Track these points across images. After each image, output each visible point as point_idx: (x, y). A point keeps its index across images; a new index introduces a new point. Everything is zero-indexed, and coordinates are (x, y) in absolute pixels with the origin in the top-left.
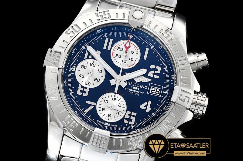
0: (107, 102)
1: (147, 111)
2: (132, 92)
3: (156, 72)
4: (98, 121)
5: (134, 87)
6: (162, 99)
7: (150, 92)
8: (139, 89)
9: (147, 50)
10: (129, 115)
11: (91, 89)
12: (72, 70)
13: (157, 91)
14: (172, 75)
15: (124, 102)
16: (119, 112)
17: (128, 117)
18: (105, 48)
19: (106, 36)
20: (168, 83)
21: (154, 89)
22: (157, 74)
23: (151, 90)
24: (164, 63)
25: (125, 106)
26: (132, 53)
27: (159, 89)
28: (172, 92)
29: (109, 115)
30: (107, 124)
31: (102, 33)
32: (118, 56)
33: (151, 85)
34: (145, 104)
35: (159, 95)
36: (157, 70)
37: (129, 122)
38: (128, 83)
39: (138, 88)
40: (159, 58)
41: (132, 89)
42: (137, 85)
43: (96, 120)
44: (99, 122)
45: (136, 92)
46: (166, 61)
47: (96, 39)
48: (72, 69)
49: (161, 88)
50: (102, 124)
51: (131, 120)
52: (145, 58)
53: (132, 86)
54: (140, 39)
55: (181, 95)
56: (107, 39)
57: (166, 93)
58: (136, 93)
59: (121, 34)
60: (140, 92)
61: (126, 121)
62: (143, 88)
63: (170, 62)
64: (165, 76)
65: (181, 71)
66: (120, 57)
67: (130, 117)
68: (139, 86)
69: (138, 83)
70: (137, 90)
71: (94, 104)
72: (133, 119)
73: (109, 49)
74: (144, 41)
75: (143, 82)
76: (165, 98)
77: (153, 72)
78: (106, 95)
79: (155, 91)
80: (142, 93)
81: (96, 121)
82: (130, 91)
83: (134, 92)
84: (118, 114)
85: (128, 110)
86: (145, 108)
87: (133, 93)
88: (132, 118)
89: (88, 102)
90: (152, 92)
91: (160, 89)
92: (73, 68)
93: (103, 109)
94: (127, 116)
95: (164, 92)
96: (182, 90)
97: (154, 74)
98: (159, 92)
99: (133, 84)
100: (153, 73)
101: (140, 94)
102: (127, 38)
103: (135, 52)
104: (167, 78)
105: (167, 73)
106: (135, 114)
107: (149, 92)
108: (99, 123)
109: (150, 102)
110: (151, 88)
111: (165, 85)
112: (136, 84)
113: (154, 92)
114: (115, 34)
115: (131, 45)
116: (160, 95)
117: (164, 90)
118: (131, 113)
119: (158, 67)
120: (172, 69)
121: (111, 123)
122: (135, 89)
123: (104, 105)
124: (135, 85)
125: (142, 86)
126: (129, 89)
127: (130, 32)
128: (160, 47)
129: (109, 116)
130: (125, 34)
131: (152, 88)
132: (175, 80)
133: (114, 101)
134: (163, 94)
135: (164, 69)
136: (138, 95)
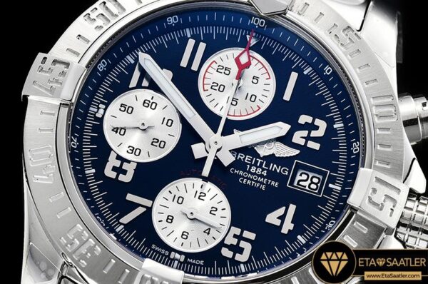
0: (180, 200)
1: (285, 230)
2: (248, 178)
3: (314, 134)
4: (153, 247)
5: (253, 169)
6: (324, 202)
7: (295, 184)
8: (265, 174)
9: (294, 76)
10: (235, 236)
11: (140, 166)
12: (95, 115)
13: (312, 183)
14: (354, 142)
15: (226, 204)
16: (210, 229)
17: (235, 242)
18: (184, 63)
19: (189, 36)
20: (342, 163)
21: (304, 177)
22: (315, 139)
23: (298, 178)
24: (335, 113)
25: (228, 213)
26: (255, 81)
27: (319, 179)
28: (352, 185)
29: (185, 235)
30: (177, 256)
31: (179, 27)
32: (217, 88)
33: (299, 167)
34: (281, 211)
35: (317, 191)
36: (317, 128)
37: (234, 256)
38: (239, 156)
39: (263, 170)
40: (322, 99)
41: (249, 172)
42: (262, 163)
43: (148, 245)
44: (158, 249)
45: (257, 182)
46: (340, 107)
47: (164, 40)
48: (96, 110)
49: (324, 174)
50: (163, 255)
51: (241, 251)
52: (287, 96)
53: (248, 164)
54: (277, 48)
55: (374, 190)
56: (191, 43)
57: (337, 188)
58: (259, 182)
59: (227, 32)
60: (267, 182)
61: (226, 253)
62: (278, 171)
63: (352, 110)
64: (336, 145)
65: (378, 132)
66: (221, 89)
67: (238, 243)
68: (268, 165)
69: (265, 158)
70: (261, 176)
71: (148, 203)
72: (247, 247)
73: (195, 67)
74: (288, 54)
75: (277, 156)
76: (332, 200)
77: (305, 133)
78: (180, 183)
79: (309, 181)
80: (273, 183)
81: (150, 247)
82: (243, 177)
83: (252, 180)
84: (208, 234)
85: (233, 223)
86: (278, 223)
87: (249, 182)
88: (243, 244)
89: (130, 197)
90: (301, 183)
91: (321, 177)
92: (98, 108)
93: (168, 219)
94: (231, 240)
95: (331, 186)
96: (378, 180)
97: (308, 138)
98: (319, 185)
99: (252, 160)
100: (306, 136)
101: (268, 186)
102: (244, 44)
103: (262, 79)
104: (342, 150)
105: (341, 138)
106: (252, 236)
107: (292, 183)
108: (157, 252)
109: (292, 208)
110: (299, 174)
111: (335, 169)
112: (260, 160)
113: (306, 184)
114: (214, 31)
115: (254, 62)
116: (319, 193)
117: (332, 180)
118: (242, 233)
119: (318, 122)
120: (356, 127)
121: (188, 255)
122: (255, 174)
123: (174, 209)
124: (256, 162)
125: (275, 166)
126: (241, 173)
127: (251, 29)
128: (327, 70)
129: (184, 237)
130: (239, 33)
131: (301, 175)
132: (361, 156)
133: (199, 198)
134: (329, 191)
135: (335, 126)
136: (263, 187)
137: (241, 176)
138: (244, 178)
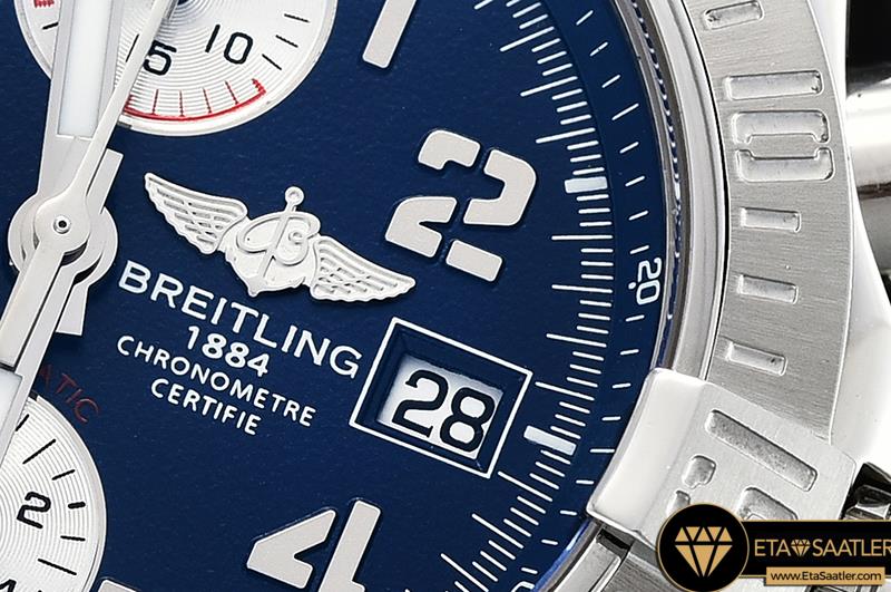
2: (192, 383)
3: (481, 212)
5: (215, 344)
6: (498, 500)
7: (387, 418)
8: (262, 370)
13: (458, 416)
14: (641, 256)
15: (87, 483)
16: (12, 584)
20: (587, 342)
21: (427, 390)
22: (484, 237)
23: (401, 392)
24: (575, 131)
25: (93, 524)
27: (487, 400)
28: (615, 435)
33: (405, 346)
34: (314, 529)
35: (473, 455)
36: (493, 188)
38: (159, 288)
39: (256, 350)
40: (526, 67)
41: (196, 356)
42: (251, 322)
45: (225, 398)
46: (599, 107)
49: (510, 383)
52: (380, 49)
53: (196, 321)
55: (706, 466)
57: (557, 443)
58: (234, 400)
60: (269, 401)
62: (318, 359)
63: (642, 125)
64: (569, 263)
65: (744, 219)
68: (277, 332)
69: (267, 300)
70: (247, 375)
75: (317, 294)
76: (534, 496)
77: (443, 208)
79: (446, 410)
80: (292, 408)
82: (167, 373)
83: (205, 389)
85: (112, 569)
86: (298, 576)
87: (192, 398)
90: (410, 415)
91: (496, 396)
95: (532, 434)
96: (726, 423)
97: (453, 230)
98: (486, 427)
99: (213, 305)
100: (446, 219)
101: (272, 421)
104: (592, 289)
105: (592, 239)
107: (371, 414)
109: (364, 517)
110: (406, 373)
111: (554, 364)
112: (244, 310)
113: (434, 419)
116: (483, 461)
117: (542, 411)
119: (501, 164)
120: (653, 194)
122: (220, 365)
124: (230, 315)
125: (307, 336)
126: (162, 357)
131: (412, 382)
132: (665, 315)
134: (523, 457)
135: (571, 186)
136: (250, 424)
137: (158, 371)
138: (174, 379)
